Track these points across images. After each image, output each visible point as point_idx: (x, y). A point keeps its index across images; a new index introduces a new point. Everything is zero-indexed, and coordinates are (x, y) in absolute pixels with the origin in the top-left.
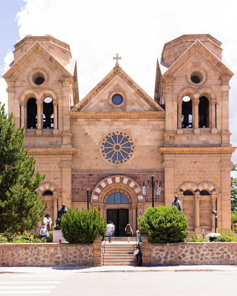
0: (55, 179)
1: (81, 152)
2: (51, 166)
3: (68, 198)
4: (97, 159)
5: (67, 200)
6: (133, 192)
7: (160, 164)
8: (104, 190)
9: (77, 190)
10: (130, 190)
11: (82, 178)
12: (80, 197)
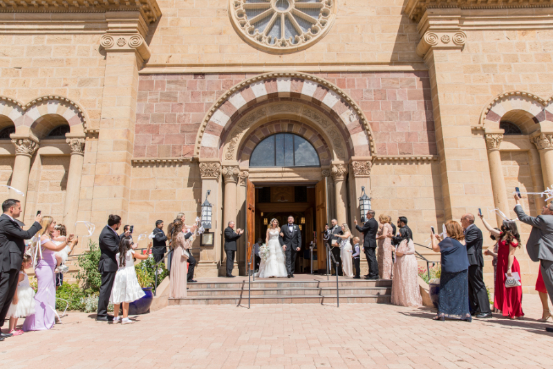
0: (82, 83)
1: (174, 15)
2: (74, 47)
3: (116, 143)
4: (220, 34)
5: (114, 150)
6: (334, 125)
7: (411, 48)
8: (241, 119)
9: (153, 120)
10: (324, 122)
11: (173, 86)
12: (161, 142)
